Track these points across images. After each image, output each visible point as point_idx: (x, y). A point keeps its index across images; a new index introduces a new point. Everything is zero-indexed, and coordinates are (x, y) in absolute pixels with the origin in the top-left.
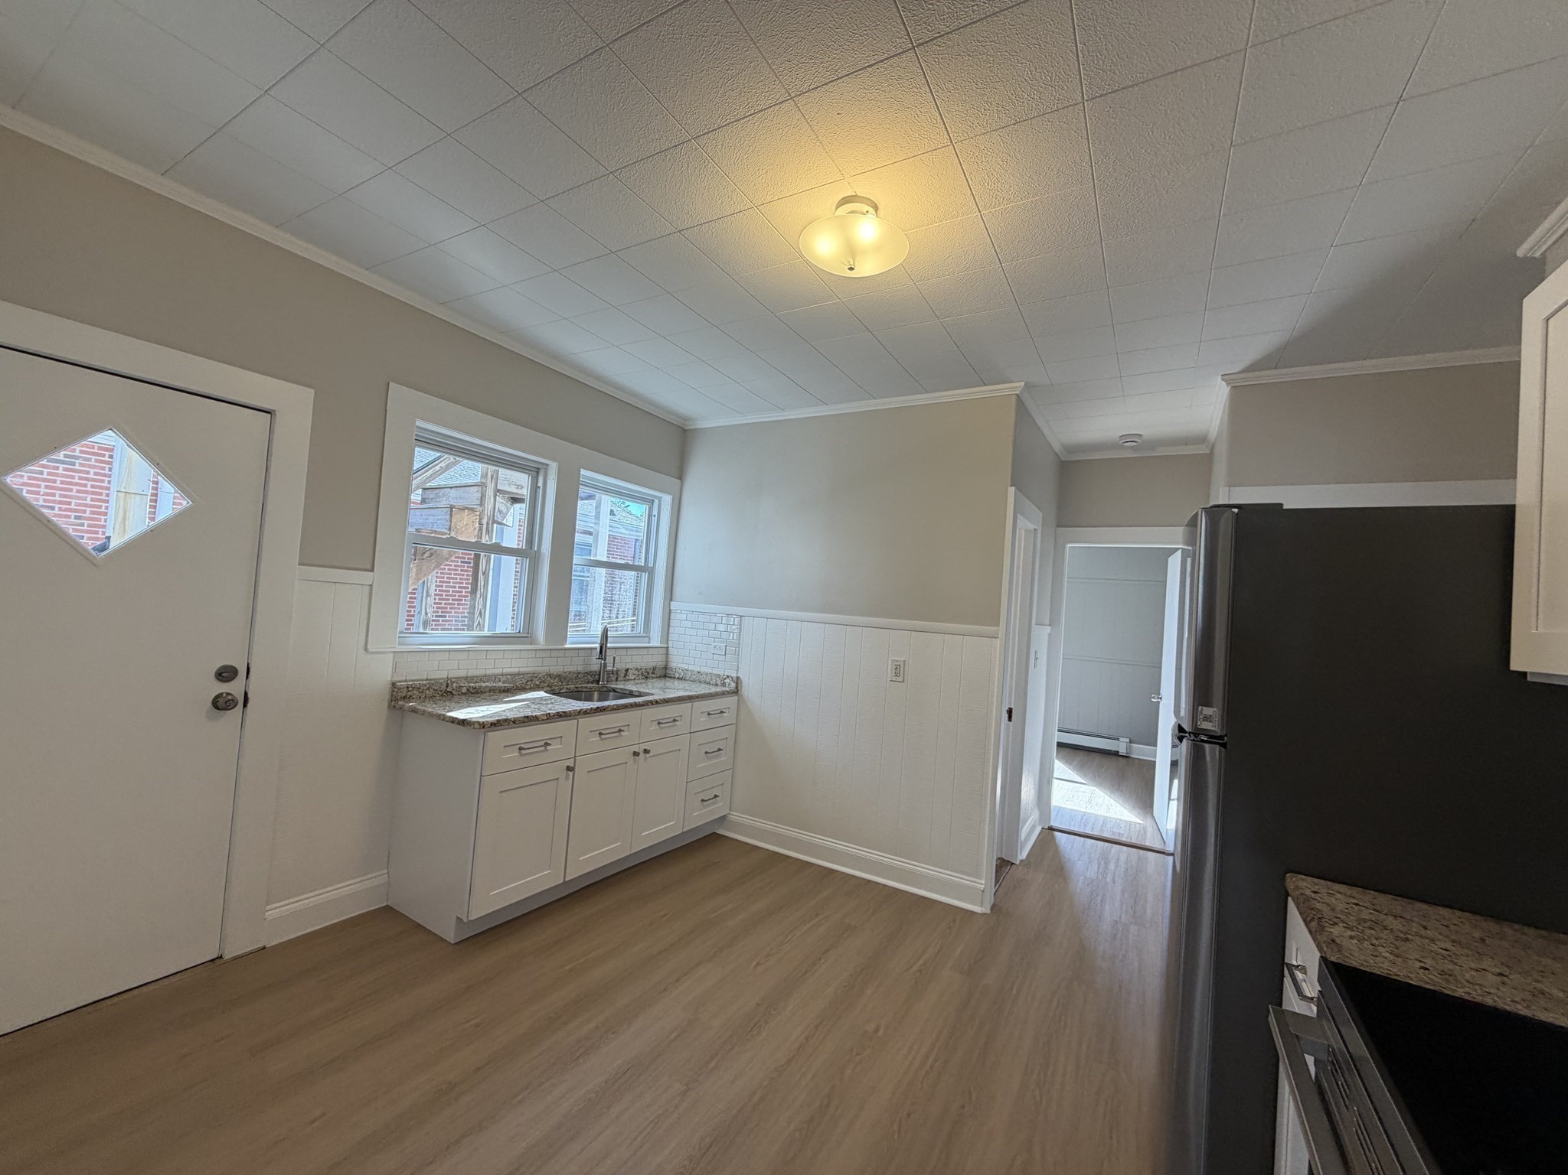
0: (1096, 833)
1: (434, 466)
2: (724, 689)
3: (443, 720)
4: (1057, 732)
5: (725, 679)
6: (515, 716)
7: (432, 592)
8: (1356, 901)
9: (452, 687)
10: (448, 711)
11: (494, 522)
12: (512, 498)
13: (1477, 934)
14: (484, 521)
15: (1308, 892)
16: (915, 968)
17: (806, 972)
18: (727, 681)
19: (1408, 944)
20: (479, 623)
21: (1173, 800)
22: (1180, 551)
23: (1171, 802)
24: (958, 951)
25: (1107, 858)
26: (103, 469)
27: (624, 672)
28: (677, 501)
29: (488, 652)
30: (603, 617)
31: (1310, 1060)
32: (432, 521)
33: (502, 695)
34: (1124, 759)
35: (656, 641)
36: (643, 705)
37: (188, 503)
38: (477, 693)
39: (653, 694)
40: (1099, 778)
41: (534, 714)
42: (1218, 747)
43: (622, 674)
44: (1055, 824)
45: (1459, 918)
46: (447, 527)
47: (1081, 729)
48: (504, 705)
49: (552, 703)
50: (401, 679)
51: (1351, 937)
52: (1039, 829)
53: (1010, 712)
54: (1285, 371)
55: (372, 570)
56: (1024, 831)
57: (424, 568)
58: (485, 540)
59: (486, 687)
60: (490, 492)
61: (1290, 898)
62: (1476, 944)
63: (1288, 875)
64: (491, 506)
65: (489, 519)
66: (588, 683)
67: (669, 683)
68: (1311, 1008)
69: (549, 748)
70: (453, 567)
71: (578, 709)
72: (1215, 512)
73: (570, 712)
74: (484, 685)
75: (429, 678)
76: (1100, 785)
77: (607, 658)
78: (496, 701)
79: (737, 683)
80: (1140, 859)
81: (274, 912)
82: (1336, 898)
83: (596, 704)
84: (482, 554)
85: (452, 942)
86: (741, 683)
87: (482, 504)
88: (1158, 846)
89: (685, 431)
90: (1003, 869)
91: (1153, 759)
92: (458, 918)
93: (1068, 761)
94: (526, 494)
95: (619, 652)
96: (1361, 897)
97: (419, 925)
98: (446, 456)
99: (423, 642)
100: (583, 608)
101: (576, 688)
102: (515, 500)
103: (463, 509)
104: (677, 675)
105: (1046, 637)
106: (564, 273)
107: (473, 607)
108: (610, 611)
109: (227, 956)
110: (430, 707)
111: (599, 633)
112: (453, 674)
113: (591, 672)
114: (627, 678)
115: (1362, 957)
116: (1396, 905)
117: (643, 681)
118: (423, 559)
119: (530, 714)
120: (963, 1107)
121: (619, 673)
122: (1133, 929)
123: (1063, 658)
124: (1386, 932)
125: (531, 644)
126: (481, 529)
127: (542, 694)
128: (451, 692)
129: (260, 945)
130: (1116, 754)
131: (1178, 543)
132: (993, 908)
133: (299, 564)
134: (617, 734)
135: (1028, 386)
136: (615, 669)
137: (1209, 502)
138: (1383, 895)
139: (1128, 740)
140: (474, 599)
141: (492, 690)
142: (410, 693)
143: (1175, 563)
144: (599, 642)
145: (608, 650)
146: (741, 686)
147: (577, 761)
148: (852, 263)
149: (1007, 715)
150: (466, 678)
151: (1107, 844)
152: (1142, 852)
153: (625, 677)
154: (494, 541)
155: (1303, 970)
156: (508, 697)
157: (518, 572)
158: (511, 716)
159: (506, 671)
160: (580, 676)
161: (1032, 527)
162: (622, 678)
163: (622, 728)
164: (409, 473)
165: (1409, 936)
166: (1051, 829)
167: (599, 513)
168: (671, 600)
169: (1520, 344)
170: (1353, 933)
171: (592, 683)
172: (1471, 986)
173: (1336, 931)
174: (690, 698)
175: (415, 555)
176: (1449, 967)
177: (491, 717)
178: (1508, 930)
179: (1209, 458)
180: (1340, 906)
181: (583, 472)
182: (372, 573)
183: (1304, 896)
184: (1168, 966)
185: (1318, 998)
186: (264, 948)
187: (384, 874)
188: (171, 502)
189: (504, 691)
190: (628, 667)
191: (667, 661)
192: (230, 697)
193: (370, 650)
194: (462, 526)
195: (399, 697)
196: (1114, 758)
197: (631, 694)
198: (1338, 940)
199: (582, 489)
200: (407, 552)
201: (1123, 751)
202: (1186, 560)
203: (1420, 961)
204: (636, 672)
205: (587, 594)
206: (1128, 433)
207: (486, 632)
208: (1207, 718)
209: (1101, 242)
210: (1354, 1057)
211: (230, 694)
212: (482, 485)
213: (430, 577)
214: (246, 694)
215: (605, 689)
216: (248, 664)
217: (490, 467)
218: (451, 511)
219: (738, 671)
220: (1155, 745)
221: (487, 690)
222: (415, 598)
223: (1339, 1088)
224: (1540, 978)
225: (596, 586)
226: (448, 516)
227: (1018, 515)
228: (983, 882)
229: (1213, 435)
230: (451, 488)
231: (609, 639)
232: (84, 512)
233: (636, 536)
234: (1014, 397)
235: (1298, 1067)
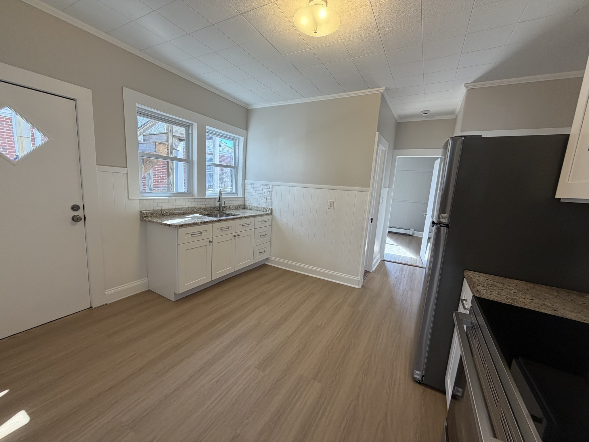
0: (399, 262)
1: (146, 125)
2: (266, 213)
3: (162, 224)
4: (388, 228)
5: (267, 209)
6: (189, 223)
7: (152, 177)
8: (487, 278)
9: (164, 213)
10: (163, 221)
11: (174, 149)
12: (180, 139)
13: (526, 288)
14: (169, 148)
15: (471, 276)
16: (335, 306)
17: (297, 308)
18: (268, 210)
19: (503, 291)
20: (171, 189)
21: (428, 250)
22: (440, 158)
23: (427, 251)
24: (350, 300)
25: (403, 270)
26: (9, 128)
27: (229, 207)
28: (246, 139)
29: (176, 200)
30: (219, 186)
31: (465, 326)
32: (148, 148)
33: (183, 215)
34: (411, 237)
35: (240, 196)
36: (236, 219)
37: (47, 139)
38: (173, 215)
39: (240, 215)
40: (402, 243)
41: (195, 222)
42: (446, 228)
43: (228, 208)
44: (385, 259)
45: (521, 283)
46: (155, 151)
47: (397, 226)
48: (184, 219)
49: (202, 218)
50: (144, 210)
51: (484, 289)
52: (379, 261)
53: (372, 220)
54: (489, 82)
55: (127, 167)
56: (374, 261)
57: (147, 167)
58: (170, 156)
59: (177, 213)
60: (170, 136)
61: (465, 278)
62: (525, 291)
63: (465, 271)
64: (171, 142)
65: (171, 148)
66: (215, 211)
67: (246, 211)
68: (467, 311)
69: (202, 234)
70: (159, 168)
71: (212, 220)
72: (455, 139)
73: (209, 221)
74: (176, 212)
75: (154, 209)
76: (402, 246)
77: (222, 201)
78: (181, 218)
79: (271, 211)
80: (414, 269)
81: (108, 292)
82: (480, 278)
83: (218, 218)
84: (170, 161)
85: (174, 301)
86: (273, 210)
87: (168, 141)
88: (420, 265)
89: (247, 110)
90: (367, 274)
91: (422, 237)
92: (175, 293)
93: (391, 238)
94: (185, 137)
95: (226, 199)
96: (489, 277)
97: (161, 296)
98: (152, 120)
99: (150, 196)
100: (211, 184)
101: (211, 213)
102: (181, 140)
103: (160, 143)
104: (249, 208)
105: (387, 192)
106: (192, 35)
107: (168, 182)
108: (222, 184)
109: (94, 307)
110: (156, 220)
111: (218, 192)
112: (164, 208)
113: (216, 207)
114: (230, 209)
115: (487, 295)
116: (501, 279)
117: (236, 210)
118: (147, 164)
119: (194, 222)
120: (349, 346)
121: (227, 207)
122: (410, 292)
123: (392, 201)
124: (496, 288)
125: (192, 196)
126: (168, 152)
127: (198, 215)
128: (163, 215)
129: (105, 303)
130: (409, 235)
131: (439, 155)
132: (362, 286)
133: (97, 165)
134: (227, 229)
135: (386, 89)
136: (225, 206)
137: (453, 134)
138: (497, 277)
139: (413, 230)
140: (168, 180)
141: (179, 214)
142: (147, 215)
143: (437, 163)
144: (218, 195)
145: (222, 199)
146: (273, 212)
147: (213, 239)
148: (316, 30)
149: (371, 221)
150: (169, 209)
151: (403, 265)
152: (415, 267)
153: (229, 209)
154: (174, 156)
155: (466, 300)
156: (186, 216)
157: (185, 167)
158: (187, 223)
159: (183, 207)
160: (212, 208)
161: (384, 149)
162: (228, 209)
163: (229, 227)
164: (136, 129)
165: (503, 289)
166: (384, 260)
167: (215, 144)
168: (245, 179)
169: (585, 69)
170: (485, 288)
171: (217, 211)
172: (521, 303)
173: (479, 288)
174: (254, 216)
175: (143, 162)
176: (515, 298)
177: (179, 223)
178: (536, 286)
179: (455, 120)
180: (481, 280)
181: (207, 127)
182: (126, 169)
183: (470, 277)
184: (421, 302)
185: (470, 309)
186: (106, 304)
187: (146, 279)
188: (40, 139)
189: (183, 214)
190: (230, 205)
191: (245, 203)
192: (78, 217)
193: (130, 199)
194: (160, 150)
195: (144, 217)
196: (408, 236)
197: (232, 215)
198: (479, 291)
199: (207, 134)
200: (140, 161)
201: (411, 234)
202: (442, 163)
203: (506, 296)
204: (233, 207)
205: (212, 177)
206: (424, 110)
207: (175, 192)
208: (443, 218)
209: (422, 20)
210: (480, 325)
211: (78, 216)
212: (167, 133)
213: (150, 171)
214: (84, 216)
215: (222, 213)
216: (83, 204)
217: (169, 125)
218: (156, 144)
219: (271, 206)
220: (423, 231)
221: (177, 214)
222: (145, 181)
223: (473, 334)
224: (544, 300)
225: (216, 174)
226: (155, 147)
227: (379, 144)
228: (359, 278)
229: (458, 110)
230: (155, 135)
231: (222, 195)
232: (6, 146)
233: (230, 155)
234: (381, 94)
235: (461, 328)
